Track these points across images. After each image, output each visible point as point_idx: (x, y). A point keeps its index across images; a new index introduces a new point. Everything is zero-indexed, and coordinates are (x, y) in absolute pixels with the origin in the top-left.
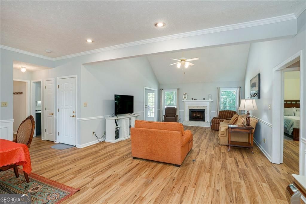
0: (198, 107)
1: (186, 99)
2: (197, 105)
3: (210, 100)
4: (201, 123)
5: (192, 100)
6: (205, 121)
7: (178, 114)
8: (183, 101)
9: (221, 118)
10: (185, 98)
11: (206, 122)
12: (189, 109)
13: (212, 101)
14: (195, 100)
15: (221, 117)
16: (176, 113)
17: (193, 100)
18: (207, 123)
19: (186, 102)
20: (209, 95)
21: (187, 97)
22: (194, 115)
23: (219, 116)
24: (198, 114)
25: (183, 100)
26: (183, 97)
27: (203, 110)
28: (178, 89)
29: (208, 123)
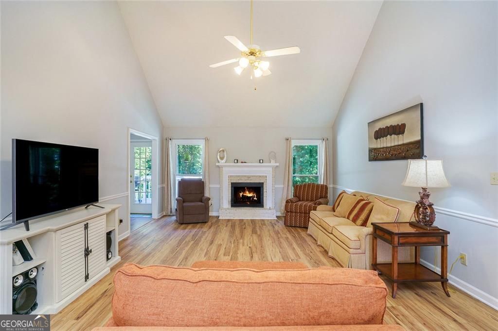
0: (249, 177)
1: (224, 161)
2: (248, 173)
3: (273, 164)
4: (257, 211)
5: (237, 162)
6: (263, 207)
7: (207, 195)
8: (218, 166)
9: (300, 200)
10: (222, 158)
11: (267, 209)
12: (230, 183)
13: (277, 166)
14: (242, 162)
15: (299, 198)
16: (202, 192)
17: (239, 164)
18: (270, 211)
19: (224, 169)
20: (270, 153)
21: (225, 157)
22: (241, 194)
23: (295, 196)
24: (250, 192)
25: (217, 164)
26: (218, 157)
27: (259, 183)
28: (207, 140)
29: (272, 211)
